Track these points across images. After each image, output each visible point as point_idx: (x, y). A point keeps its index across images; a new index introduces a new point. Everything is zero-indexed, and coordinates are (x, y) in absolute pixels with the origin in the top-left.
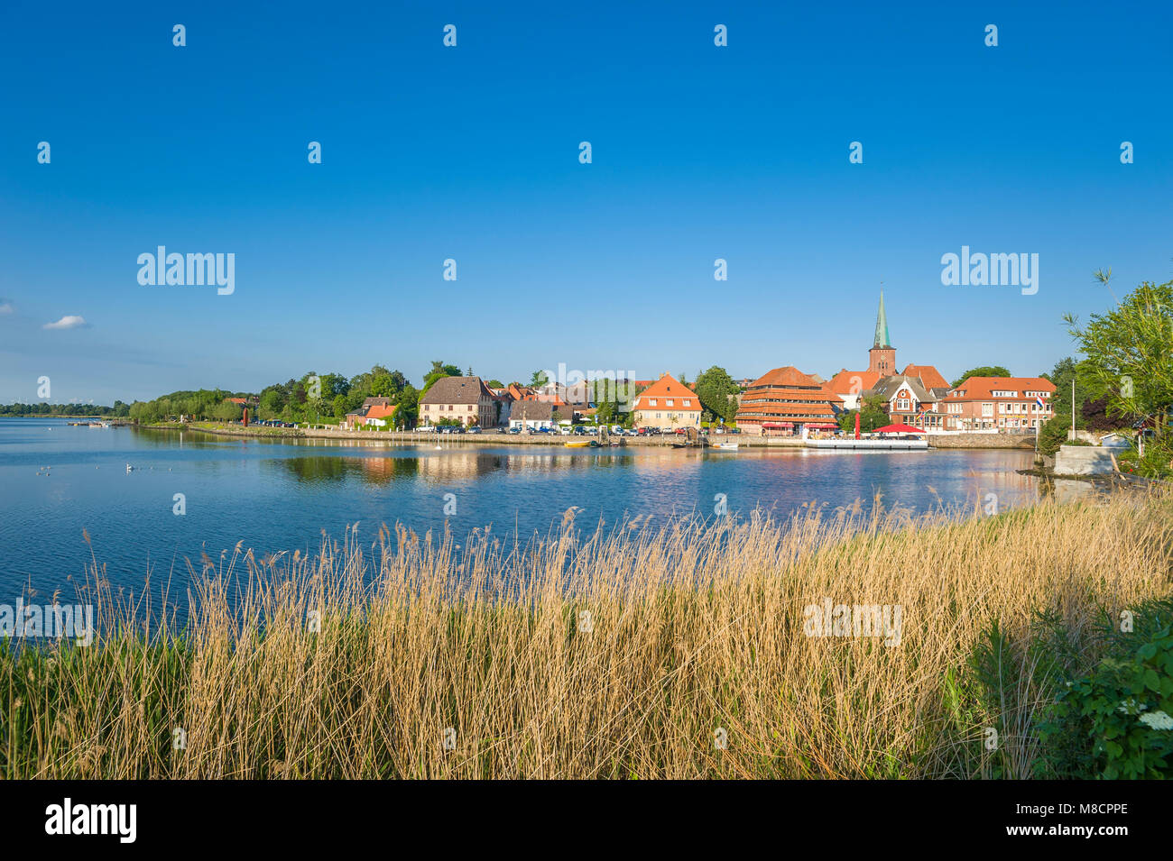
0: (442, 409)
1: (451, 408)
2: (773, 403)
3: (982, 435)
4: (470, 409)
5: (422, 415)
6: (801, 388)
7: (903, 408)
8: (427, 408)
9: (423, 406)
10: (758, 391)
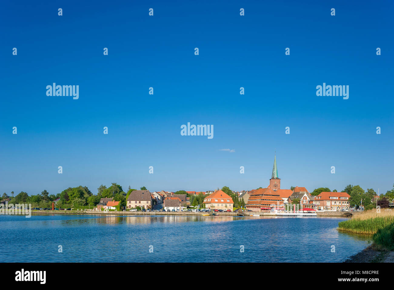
0: (136, 203)
1: (140, 202)
2: (264, 201)
3: (331, 212)
4: (147, 203)
5: (128, 205)
6: (273, 195)
7: (304, 203)
8: (130, 202)
9: (128, 202)
10: (256, 196)
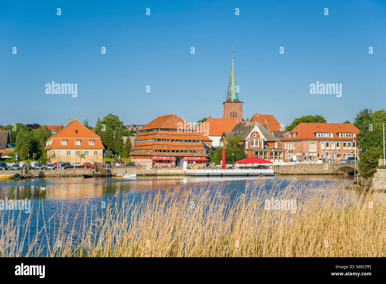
2: (161, 143)
3: (310, 165)
7: (255, 146)
10: (148, 133)
